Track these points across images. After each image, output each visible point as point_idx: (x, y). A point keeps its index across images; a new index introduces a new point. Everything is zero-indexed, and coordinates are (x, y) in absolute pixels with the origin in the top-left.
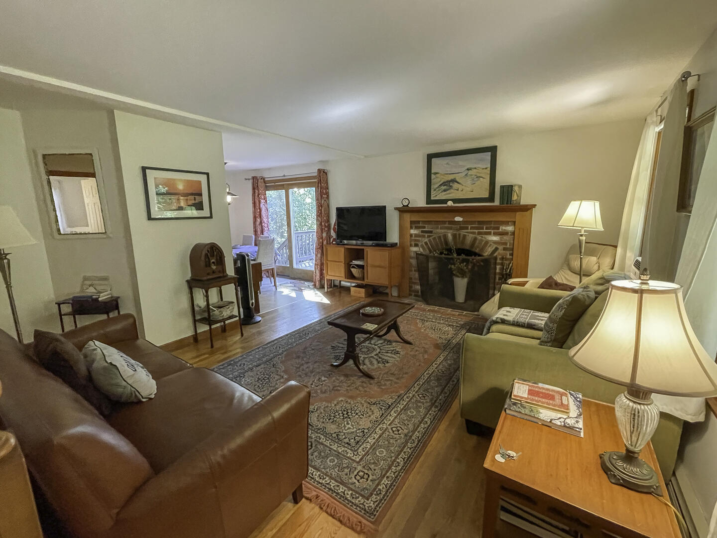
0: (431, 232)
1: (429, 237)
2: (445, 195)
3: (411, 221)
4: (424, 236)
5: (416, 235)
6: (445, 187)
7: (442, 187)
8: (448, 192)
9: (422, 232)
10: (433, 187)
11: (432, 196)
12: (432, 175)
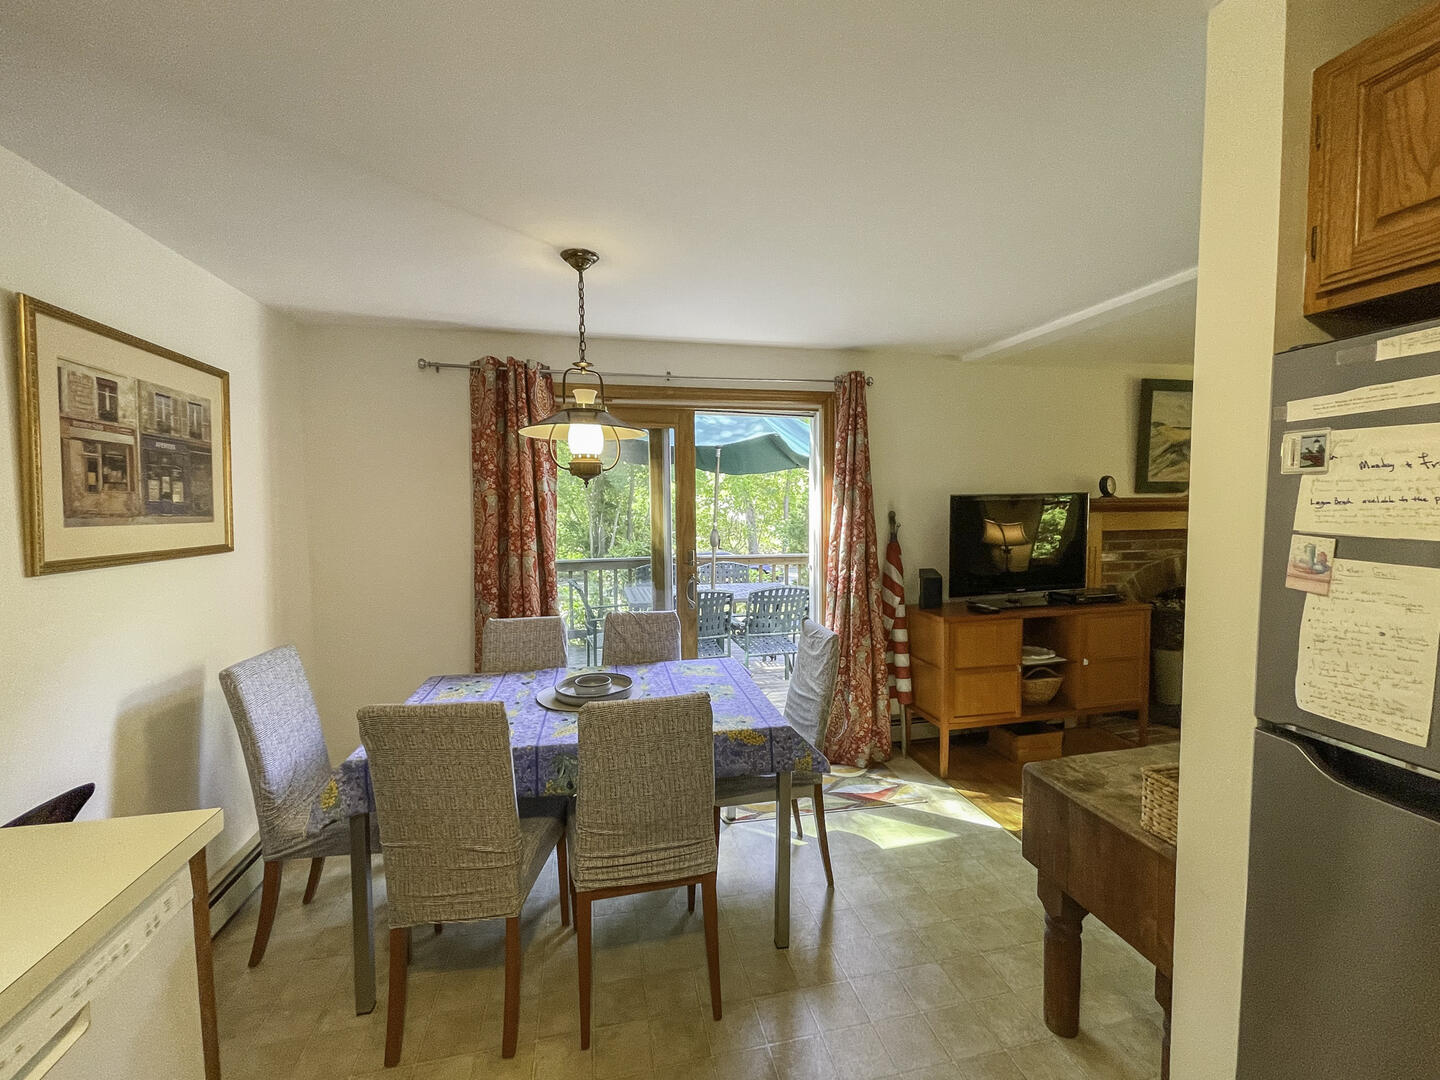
0: (1141, 556)
1: (1138, 566)
2: (1174, 472)
3: (1104, 533)
4: (1126, 567)
5: (1111, 566)
6: (1174, 456)
7: (1168, 455)
8: (1177, 467)
9: (1125, 557)
10: (1154, 453)
11: (1150, 474)
12: (1152, 428)
